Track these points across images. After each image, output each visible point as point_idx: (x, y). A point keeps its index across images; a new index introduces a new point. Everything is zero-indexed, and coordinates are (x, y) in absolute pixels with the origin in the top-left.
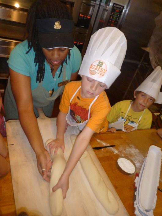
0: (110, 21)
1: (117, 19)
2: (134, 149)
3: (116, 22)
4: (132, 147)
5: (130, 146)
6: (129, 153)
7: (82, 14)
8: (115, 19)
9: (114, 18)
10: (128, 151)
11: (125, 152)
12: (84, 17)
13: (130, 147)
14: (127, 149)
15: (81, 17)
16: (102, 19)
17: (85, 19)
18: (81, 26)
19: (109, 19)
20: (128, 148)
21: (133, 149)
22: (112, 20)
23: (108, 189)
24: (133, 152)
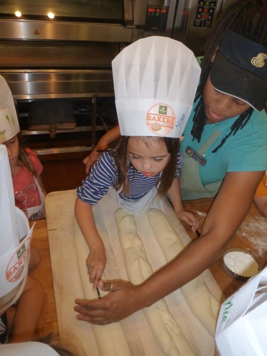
0: (200, 10)
1: (213, 4)
2: (265, 223)
3: (211, 11)
4: (260, 219)
5: (257, 218)
6: (255, 230)
7: (152, 8)
8: (209, 5)
9: (207, 4)
10: (253, 227)
11: (247, 229)
12: (155, 12)
13: (256, 220)
14: (251, 224)
15: (151, 12)
16: (185, 9)
17: (157, 14)
18: (153, 28)
19: (199, 8)
20: (253, 221)
21: (263, 223)
22: (203, 8)
23: (212, 296)
24: (262, 228)
